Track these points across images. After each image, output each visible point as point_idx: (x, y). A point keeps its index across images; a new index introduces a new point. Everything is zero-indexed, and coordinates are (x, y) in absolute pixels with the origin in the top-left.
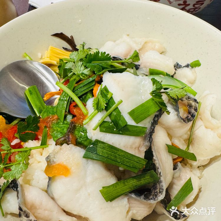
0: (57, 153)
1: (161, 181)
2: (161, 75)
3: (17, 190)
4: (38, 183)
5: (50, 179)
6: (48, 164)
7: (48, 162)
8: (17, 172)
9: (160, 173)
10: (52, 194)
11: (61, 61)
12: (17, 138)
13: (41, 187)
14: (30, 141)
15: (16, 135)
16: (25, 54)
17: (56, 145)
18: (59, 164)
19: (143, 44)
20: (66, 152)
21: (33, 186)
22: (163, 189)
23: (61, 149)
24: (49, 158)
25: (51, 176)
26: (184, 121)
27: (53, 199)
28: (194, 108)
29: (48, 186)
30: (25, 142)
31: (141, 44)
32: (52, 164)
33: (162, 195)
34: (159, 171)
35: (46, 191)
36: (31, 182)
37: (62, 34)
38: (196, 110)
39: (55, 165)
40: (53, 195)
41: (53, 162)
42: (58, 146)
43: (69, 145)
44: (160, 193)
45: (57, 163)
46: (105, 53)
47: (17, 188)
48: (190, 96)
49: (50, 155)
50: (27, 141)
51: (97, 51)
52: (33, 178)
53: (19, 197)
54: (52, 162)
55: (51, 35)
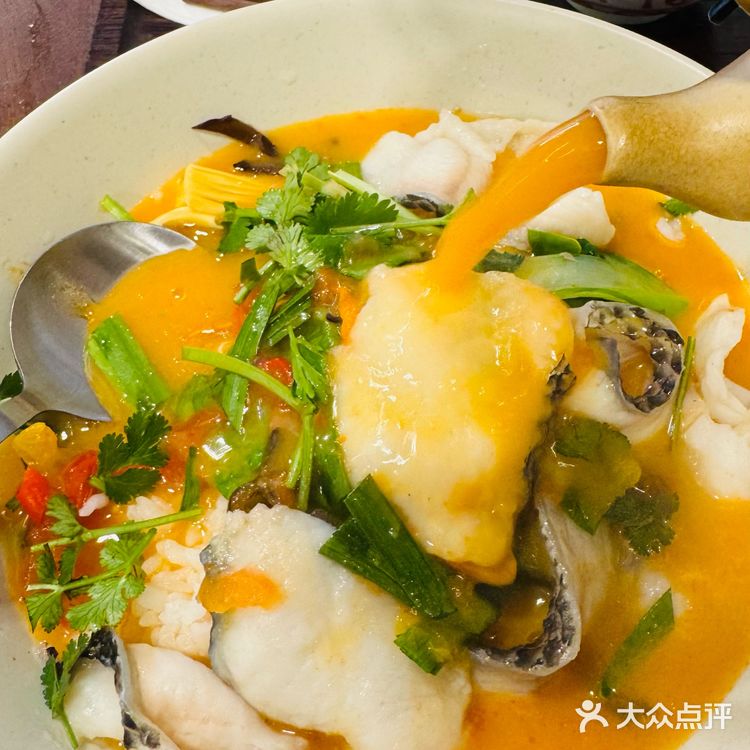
0: (235, 536)
1: (565, 603)
2: (565, 254)
3: (114, 662)
4: (177, 635)
5: (216, 620)
6: (208, 573)
7: (210, 566)
8: (110, 605)
9: (561, 579)
10: (226, 667)
11: (230, 207)
12: (96, 491)
13: (189, 648)
14: (141, 500)
15: (95, 482)
16: (107, 201)
17: (231, 508)
18: (243, 572)
19: (507, 139)
20: (266, 533)
21: (160, 647)
22: (573, 629)
23: (246, 522)
24: (211, 554)
25: (220, 610)
26: (637, 406)
27: (229, 684)
28: (670, 358)
29: (211, 643)
30: (126, 503)
31: (500, 141)
32: (219, 572)
33: (570, 648)
34: (559, 571)
35: (206, 662)
36: (155, 635)
37: (229, 120)
38: (676, 366)
39: (233, 575)
40: (229, 671)
41: (224, 565)
42: (238, 514)
43: (273, 509)
44: (564, 642)
45: (238, 568)
46: (375, 196)
47: (114, 656)
48: (657, 320)
49: (215, 542)
50: (130, 500)
51: (351, 193)
52: (159, 620)
53: (123, 685)
54: (222, 566)
55: (194, 128)
